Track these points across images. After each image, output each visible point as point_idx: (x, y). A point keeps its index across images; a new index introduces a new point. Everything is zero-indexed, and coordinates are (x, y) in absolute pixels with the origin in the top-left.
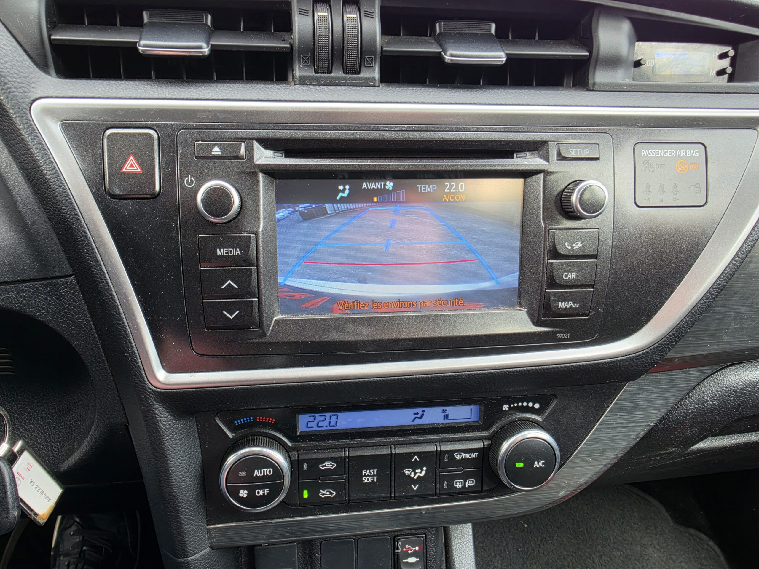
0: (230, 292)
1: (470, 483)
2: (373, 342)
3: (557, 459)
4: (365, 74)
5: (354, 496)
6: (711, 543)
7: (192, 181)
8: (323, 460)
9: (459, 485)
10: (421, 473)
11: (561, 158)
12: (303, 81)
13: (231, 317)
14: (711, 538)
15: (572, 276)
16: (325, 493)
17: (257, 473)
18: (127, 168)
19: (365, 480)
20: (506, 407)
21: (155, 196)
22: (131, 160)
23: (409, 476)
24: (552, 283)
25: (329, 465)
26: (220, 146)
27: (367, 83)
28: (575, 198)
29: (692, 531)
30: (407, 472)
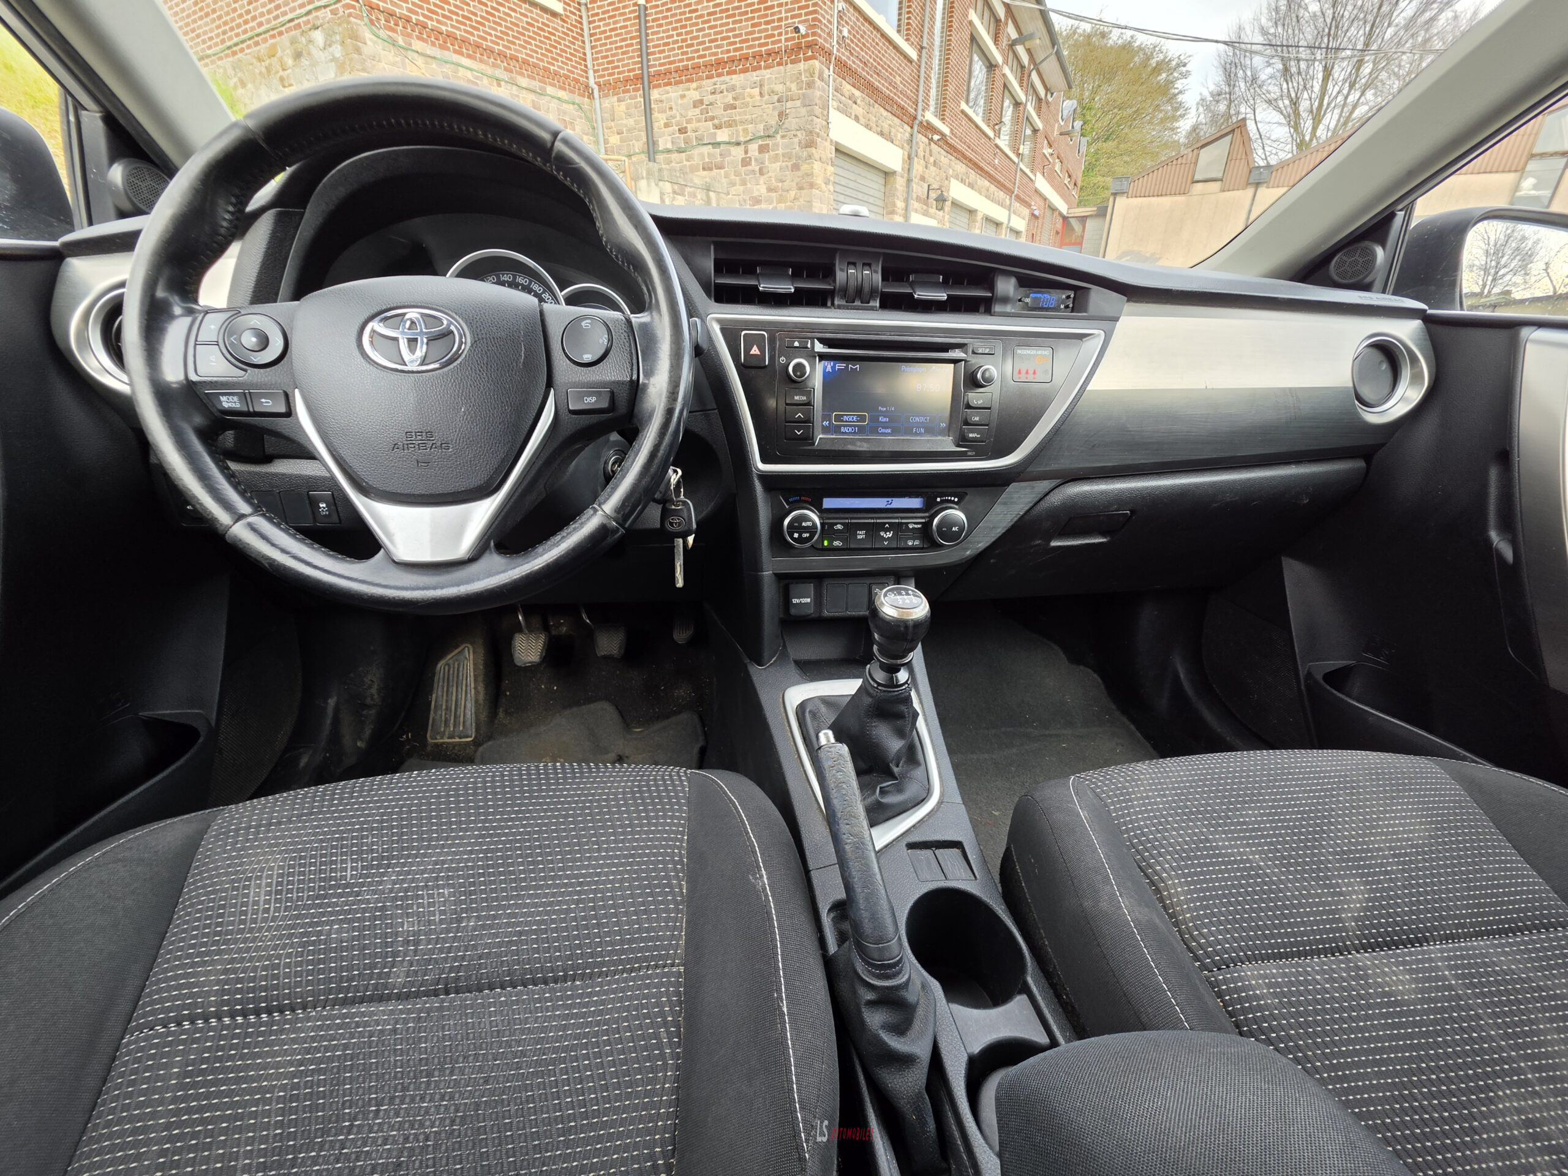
0: (799, 421)
1: (917, 543)
2: (869, 452)
3: (966, 528)
4: (872, 304)
5: (852, 546)
6: (1095, 676)
7: (787, 360)
8: (836, 524)
9: (910, 543)
10: (889, 535)
11: (974, 353)
12: (839, 307)
13: (799, 434)
14: (1095, 671)
15: (977, 419)
16: (837, 543)
17: (804, 524)
18: (752, 352)
19: (859, 537)
20: (939, 500)
21: (765, 367)
22: (755, 348)
23: (883, 536)
24: (966, 423)
25: (839, 527)
26: (798, 341)
27: (872, 309)
28: (979, 376)
29: (1082, 667)
30: (882, 534)
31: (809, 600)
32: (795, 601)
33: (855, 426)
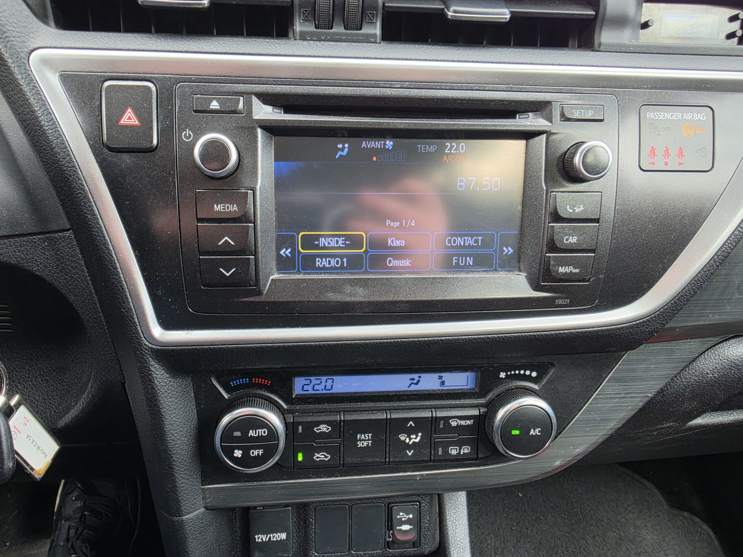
0: (226, 250)
1: (466, 450)
2: (370, 303)
3: (554, 428)
4: (366, 30)
5: (349, 460)
7: (190, 136)
8: (318, 424)
9: (453, 451)
10: (416, 439)
11: (565, 118)
12: (303, 37)
13: (228, 275)
15: (573, 240)
16: (320, 456)
17: (251, 433)
18: (124, 121)
19: (360, 444)
20: (503, 375)
21: (152, 150)
22: (129, 113)
23: (404, 441)
24: (553, 247)
25: (324, 428)
26: (218, 100)
27: (368, 39)
28: (577, 160)
30: (402, 437)
31: (283, 536)
32: (260, 538)
33: (341, 256)
